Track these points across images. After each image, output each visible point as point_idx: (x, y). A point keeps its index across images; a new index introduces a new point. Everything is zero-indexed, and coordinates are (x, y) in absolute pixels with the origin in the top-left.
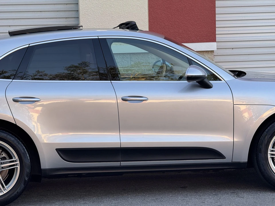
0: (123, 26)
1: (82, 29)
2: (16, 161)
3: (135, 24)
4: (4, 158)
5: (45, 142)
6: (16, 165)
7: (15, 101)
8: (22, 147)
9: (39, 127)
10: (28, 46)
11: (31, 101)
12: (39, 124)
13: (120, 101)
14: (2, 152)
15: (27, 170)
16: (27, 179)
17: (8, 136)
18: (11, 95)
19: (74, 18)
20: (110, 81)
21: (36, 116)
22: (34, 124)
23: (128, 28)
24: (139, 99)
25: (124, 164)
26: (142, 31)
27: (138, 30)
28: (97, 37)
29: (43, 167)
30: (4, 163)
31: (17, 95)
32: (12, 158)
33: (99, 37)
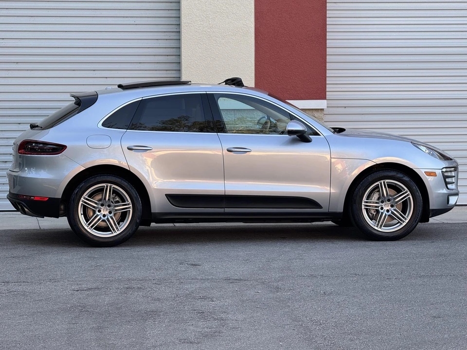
0: (228, 82)
1: (190, 84)
2: (129, 204)
3: (241, 81)
4: (118, 202)
5: (155, 187)
6: (129, 208)
7: (129, 149)
8: (134, 192)
9: (153, 171)
10: (141, 99)
11: (144, 149)
12: (152, 169)
13: (225, 152)
14: (115, 196)
15: (139, 213)
16: (138, 221)
17: (123, 181)
18: (126, 145)
19: (175, 70)
20: (216, 134)
21: (149, 161)
22: (148, 168)
23: (234, 84)
24: (243, 150)
25: (227, 210)
26: (247, 88)
27: (243, 86)
28: (205, 93)
29: (153, 211)
30: (117, 206)
31: (131, 144)
32: (125, 202)
33: (207, 92)
